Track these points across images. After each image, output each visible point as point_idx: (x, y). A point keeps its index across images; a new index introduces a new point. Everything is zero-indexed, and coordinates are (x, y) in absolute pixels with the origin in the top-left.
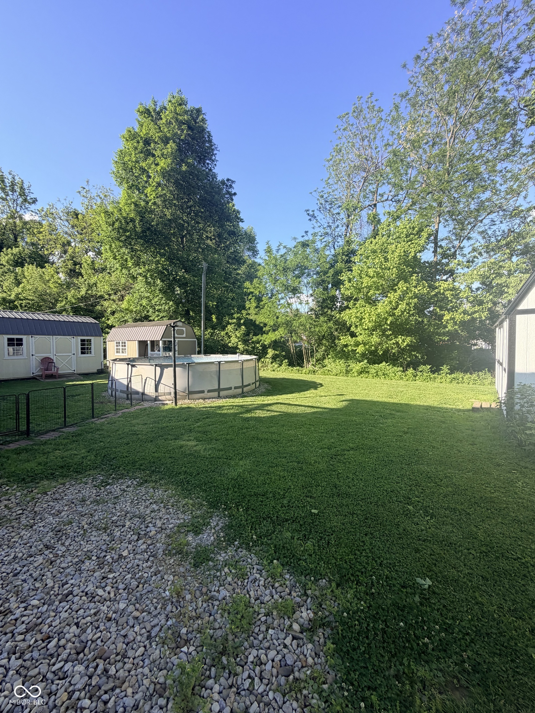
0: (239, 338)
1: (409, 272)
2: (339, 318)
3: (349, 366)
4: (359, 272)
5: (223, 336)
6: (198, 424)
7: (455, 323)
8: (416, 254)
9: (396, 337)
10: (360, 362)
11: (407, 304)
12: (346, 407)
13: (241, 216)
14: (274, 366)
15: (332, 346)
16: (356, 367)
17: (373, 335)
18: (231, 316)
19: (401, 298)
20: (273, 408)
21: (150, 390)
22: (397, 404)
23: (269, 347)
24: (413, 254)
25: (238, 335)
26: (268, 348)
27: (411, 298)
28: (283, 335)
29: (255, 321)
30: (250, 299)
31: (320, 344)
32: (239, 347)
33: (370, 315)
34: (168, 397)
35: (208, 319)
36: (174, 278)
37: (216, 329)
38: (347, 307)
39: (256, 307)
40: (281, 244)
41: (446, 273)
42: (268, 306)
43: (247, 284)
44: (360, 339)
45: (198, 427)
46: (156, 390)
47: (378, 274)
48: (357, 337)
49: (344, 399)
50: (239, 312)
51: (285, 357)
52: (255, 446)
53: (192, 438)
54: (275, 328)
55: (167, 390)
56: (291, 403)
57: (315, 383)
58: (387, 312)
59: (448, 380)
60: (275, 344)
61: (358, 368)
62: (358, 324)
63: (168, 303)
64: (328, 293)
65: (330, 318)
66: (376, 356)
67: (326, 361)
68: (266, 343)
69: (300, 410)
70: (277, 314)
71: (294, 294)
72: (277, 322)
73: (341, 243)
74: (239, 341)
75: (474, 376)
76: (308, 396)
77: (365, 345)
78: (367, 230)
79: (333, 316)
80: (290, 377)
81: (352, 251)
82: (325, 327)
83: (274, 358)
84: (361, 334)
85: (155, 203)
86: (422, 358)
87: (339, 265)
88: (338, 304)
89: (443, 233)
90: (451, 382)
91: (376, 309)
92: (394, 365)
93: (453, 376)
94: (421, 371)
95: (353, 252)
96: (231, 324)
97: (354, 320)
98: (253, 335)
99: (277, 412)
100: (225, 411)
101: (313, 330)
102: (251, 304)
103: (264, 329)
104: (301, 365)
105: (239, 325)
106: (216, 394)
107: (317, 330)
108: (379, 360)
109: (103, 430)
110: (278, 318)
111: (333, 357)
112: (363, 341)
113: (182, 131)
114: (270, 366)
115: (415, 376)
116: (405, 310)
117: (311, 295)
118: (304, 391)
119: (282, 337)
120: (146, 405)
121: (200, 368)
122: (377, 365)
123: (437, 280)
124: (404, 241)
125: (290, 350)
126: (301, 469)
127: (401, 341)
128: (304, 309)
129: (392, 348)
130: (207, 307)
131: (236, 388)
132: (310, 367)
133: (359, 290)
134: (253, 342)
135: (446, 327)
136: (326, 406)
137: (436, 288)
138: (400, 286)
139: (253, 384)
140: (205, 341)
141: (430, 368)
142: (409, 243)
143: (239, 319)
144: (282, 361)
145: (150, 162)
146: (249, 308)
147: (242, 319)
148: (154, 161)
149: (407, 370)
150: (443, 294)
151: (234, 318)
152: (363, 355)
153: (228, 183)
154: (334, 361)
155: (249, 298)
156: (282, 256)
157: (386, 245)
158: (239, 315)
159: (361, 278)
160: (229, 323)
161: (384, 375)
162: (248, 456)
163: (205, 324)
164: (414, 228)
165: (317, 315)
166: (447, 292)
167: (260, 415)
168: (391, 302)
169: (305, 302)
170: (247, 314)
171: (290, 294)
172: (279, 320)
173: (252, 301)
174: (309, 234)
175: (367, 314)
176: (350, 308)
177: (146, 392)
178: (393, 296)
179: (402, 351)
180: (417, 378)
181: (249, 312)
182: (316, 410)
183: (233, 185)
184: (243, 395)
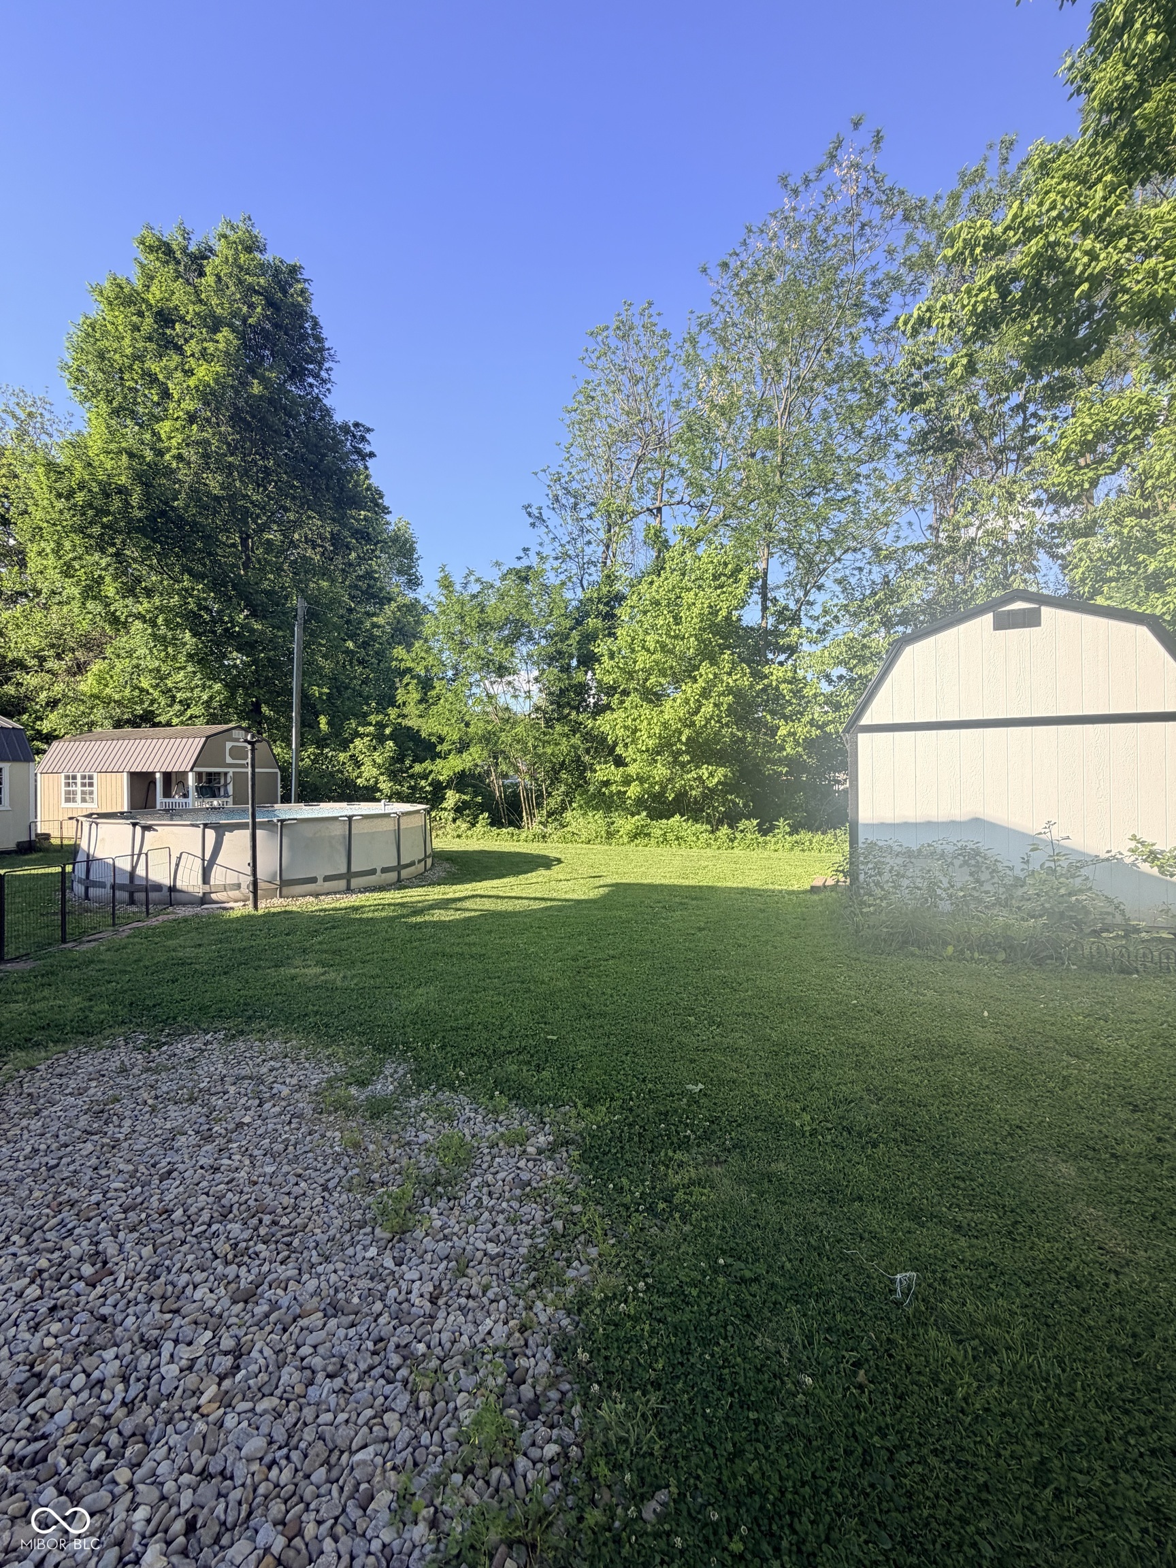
0: (379, 767)
1: (719, 645)
2: (592, 729)
3: (613, 823)
4: (629, 639)
5: (344, 763)
6: (320, 939)
7: (797, 743)
8: (730, 613)
9: (698, 767)
10: (633, 815)
11: (715, 705)
12: (604, 897)
13: (386, 502)
14: (459, 827)
15: (580, 783)
16: (626, 824)
17: (656, 761)
18: (363, 719)
19: (705, 693)
20: (468, 904)
21: (189, 881)
22: (694, 887)
23: (448, 786)
24: (724, 613)
25: (379, 761)
26: (446, 788)
27: (722, 694)
28: (479, 762)
29: (418, 731)
30: (407, 684)
31: (555, 780)
32: (382, 786)
33: (649, 724)
34: (234, 894)
35: (308, 724)
36: (227, 630)
37: (327, 746)
38: (608, 707)
39: (421, 701)
40: (471, 573)
41: (782, 649)
42: (446, 701)
43: (399, 651)
44: (632, 770)
45: (320, 943)
46: (206, 879)
47: (663, 647)
48: (626, 765)
49: (602, 883)
50: (381, 709)
51: (483, 808)
52: (441, 965)
53: (313, 963)
54: (463, 746)
55: (232, 878)
56: (501, 894)
57: (547, 857)
58: (680, 720)
59: (787, 846)
60: (462, 781)
61: (629, 827)
62: (628, 740)
63: (210, 687)
64: (570, 678)
65: (576, 728)
66: (664, 802)
67: (568, 815)
68: (441, 778)
69: (519, 906)
70: (467, 718)
71: (501, 676)
72: (466, 733)
73: (595, 578)
74: (382, 774)
75: (829, 837)
76: (535, 880)
77: (641, 783)
78: (645, 558)
79: (581, 724)
80: (496, 849)
81: (616, 596)
82: (563, 746)
83: (459, 810)
84: (635, 760)
85: (179, 458)
86: (745, 805)
87: (592, 622)
88: (592, 700)
89: (777, 576)
90: (792, 849)
91: (662, 712)
92: (696, 821)
93: (796, 837)
94: (742, 831)
95: (620, 598)
96: (362, 736)
97: (620, 732)
98: (414, 761)
99: (475, 910)
100: (370, 915)
101: (540, 750)
102: (408, 695)
103: (439, 748)
104: (516, 823)
105: (380, 739)
106: (342, 884)
107: (549, 751)
108: (668, 810)
109: (103, 961)
110: (467, 725)
111: (581, 806)
112: (638, 774)
113: (252, 306)
114: (450, 827)
115: (732, 841)
116: (712, 717)
117: (537, 680)
118: (526, 872)
119: (477, 765)
120: (183, 912)
121: (308, 830)
122: (664, 821)
123: (767, 662)
124: (710, 586)
125: (493, 792)
126: (528, 991)
127: (706, 775)
128: (521, 708)
129: (692, 788)
130: (305, 697)
131: (384, 870)
132: (536, 828)
133: (630, 675)
134: (412, 776)
135: (783, 749)
136: (567, 897)
137: (766, 677)
138: (702, 670)
139: (420, 861)
140: (299, 773)
141: (758, 824)
142: (719, 591)
143: (381, 726)
144: (476, 817)
145: (173, 365)
146: (404, 703)
147: (387, 726)
148: (183, 364)
149: (718, 829)
150: (777, 688)
151: (370, 724)
152: (640, 802)
153: (358, 432)
154: (585, 814)
155: (405, 682)
156: (474, 596)
157: (678, 591)
158: (380, 717)
159: (633, 651)
160: (357, 734)
161: (677, 839)
162: (429, 981)
163: (301, 735)
164: (726, 564)
165: (547, 721)
166: (783, 686)
167: (443, 918)
168: (687, 701)
169: (523, 695)
170: (399, 716)
171: (493, 677)
172: (471, 730)
173: (410, 687)
174: (532, 553)
175: (645, 722)
176: (613, 710)
177: (179, 884)
178: (691, 690)
179: (709, 794)
180: (736, 844)
181: (405, 711)
182: (549, 904)
183: (368, 436)
184: (400, 885)
